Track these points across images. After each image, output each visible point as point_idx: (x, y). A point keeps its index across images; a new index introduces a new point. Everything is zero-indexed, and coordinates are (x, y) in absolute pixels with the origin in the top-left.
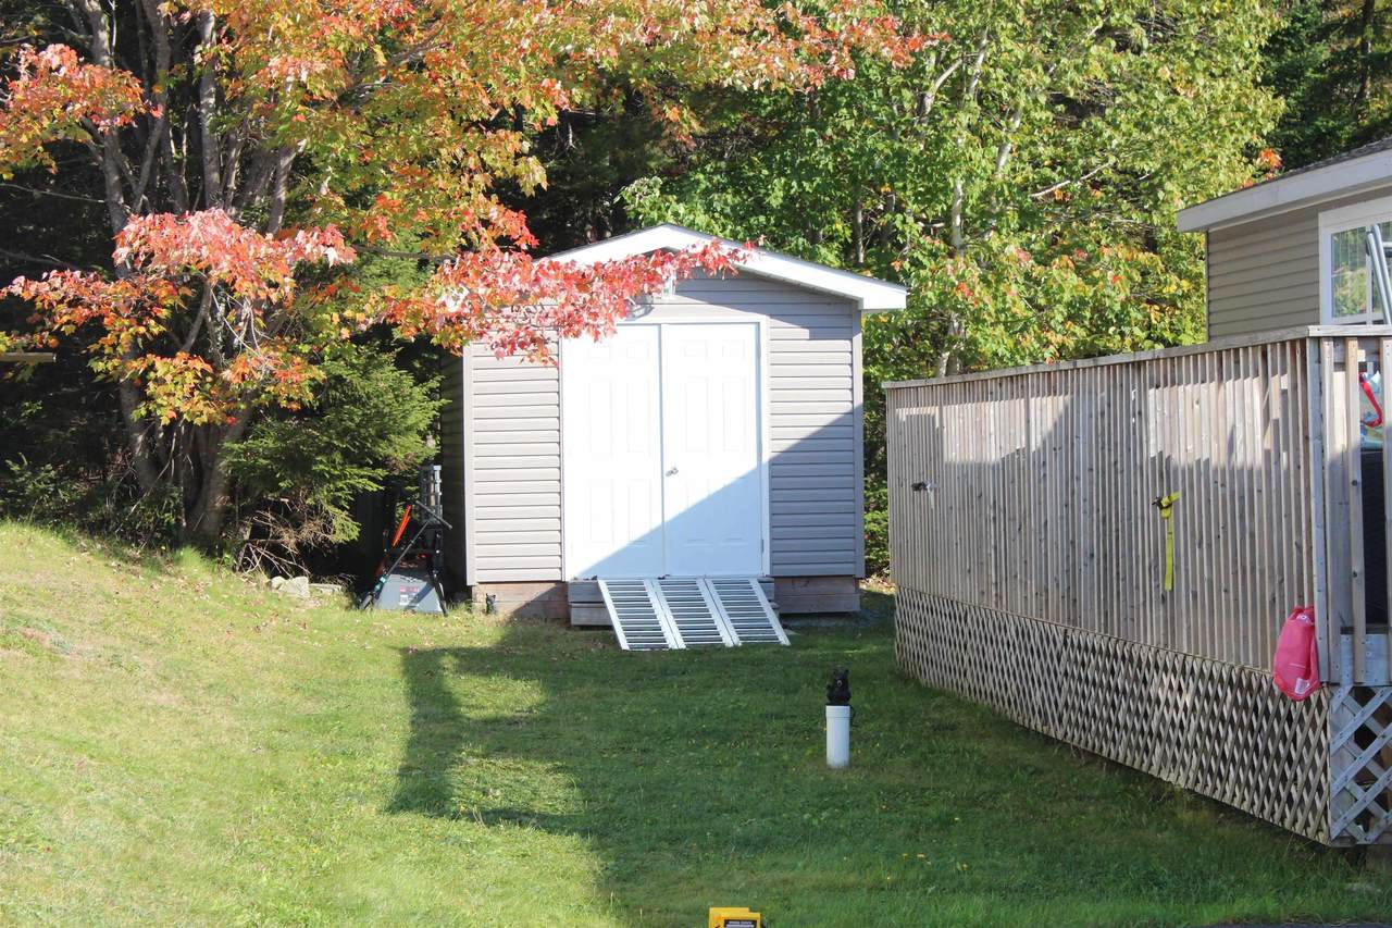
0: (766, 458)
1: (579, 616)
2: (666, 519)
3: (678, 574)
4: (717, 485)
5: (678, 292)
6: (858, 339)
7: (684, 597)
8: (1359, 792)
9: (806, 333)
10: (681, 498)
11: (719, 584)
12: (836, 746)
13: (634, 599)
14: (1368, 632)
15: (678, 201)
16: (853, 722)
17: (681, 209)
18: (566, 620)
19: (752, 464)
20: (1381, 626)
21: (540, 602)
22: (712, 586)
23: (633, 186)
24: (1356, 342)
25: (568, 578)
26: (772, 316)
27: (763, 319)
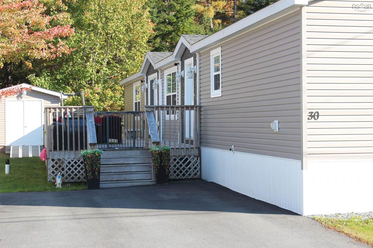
0: (43, 125)
1: (7, 152)
2: (24, 135)
3: (26, 145)
4: (34, 129)
5: (26, 95)
6: (60, 103)
7: (25, 148)
9: (50, 102)
10: (28, 131)
11: (33, 147)
12: (7, 171)
13: (16, 149)
15: (39, 78)
16: (10, 168)
17: (39, 80)
18: (4, 153)
19: (40, 125)
22: (31, 147)
23: (30, 75)
25: (6, 145)
26: (44, 99)
27: (42, 100)
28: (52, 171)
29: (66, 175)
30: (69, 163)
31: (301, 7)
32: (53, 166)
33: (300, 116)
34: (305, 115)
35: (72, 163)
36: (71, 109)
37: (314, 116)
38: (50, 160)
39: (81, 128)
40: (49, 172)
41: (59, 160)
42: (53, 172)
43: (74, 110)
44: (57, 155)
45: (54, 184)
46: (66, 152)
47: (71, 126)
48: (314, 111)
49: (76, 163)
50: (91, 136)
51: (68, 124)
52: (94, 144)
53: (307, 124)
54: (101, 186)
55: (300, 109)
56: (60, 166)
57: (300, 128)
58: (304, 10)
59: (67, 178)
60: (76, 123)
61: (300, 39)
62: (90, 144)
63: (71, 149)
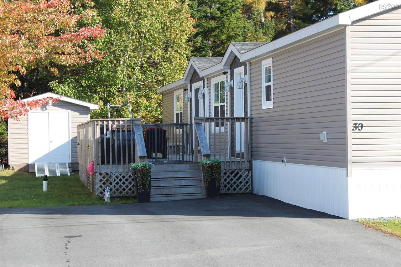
0: (70, 139)
1: (31, 171)
2: (50, 151)
3: (52, 162)
4: (60, 144)
5: (52, 106)
6: (89, 115)
7: (51, 166)
8: (100, 189)
9: (79, 114)
10: (54, 146)
11: (60, 164)
12: (45, 188)
13: (41, 167)
14: (101, 165)
15: (62, 85)
16: (48, 184)
17: (62, 87)
18: (28, 172)
19: (68, 140)
20: (109, 164)
21: (24, 168)
22: (58, 164)
23: (52, 82)
24: (105, 121)
25: (29, 163)
26: (72, 110)
27: (70, 111)
28: (99, 185)
29: (114, 190)
30: (117, 177)
31: (346, 26)
32: (101, 181)
33: (345, 127)
34: (350, 126)
35: (120, 177)
36: (118, 121)
37: (358, 127)
38: (98, 174)
39: (129, 140)
40: (97, 186)
41: (107, 174)
42: (101, 187)
43: (121, 123)
44: (105, 169)
45: (102, 198)
46: (114, 166)
47: (119, 140)
48: (359, 122)
49: (124, 177)
50: (140, 149)
51: (115, 138)
52: (144, 157)
53: (351, 135)
54: (152, 199)
55: (345, 121)
56: (107, 180)
57: (345, 138)
58: (348, 29)
59: (115, 193)
60: (124, 136)
61: (344, 56)
62: (140, 157)
63: (119, 163)
